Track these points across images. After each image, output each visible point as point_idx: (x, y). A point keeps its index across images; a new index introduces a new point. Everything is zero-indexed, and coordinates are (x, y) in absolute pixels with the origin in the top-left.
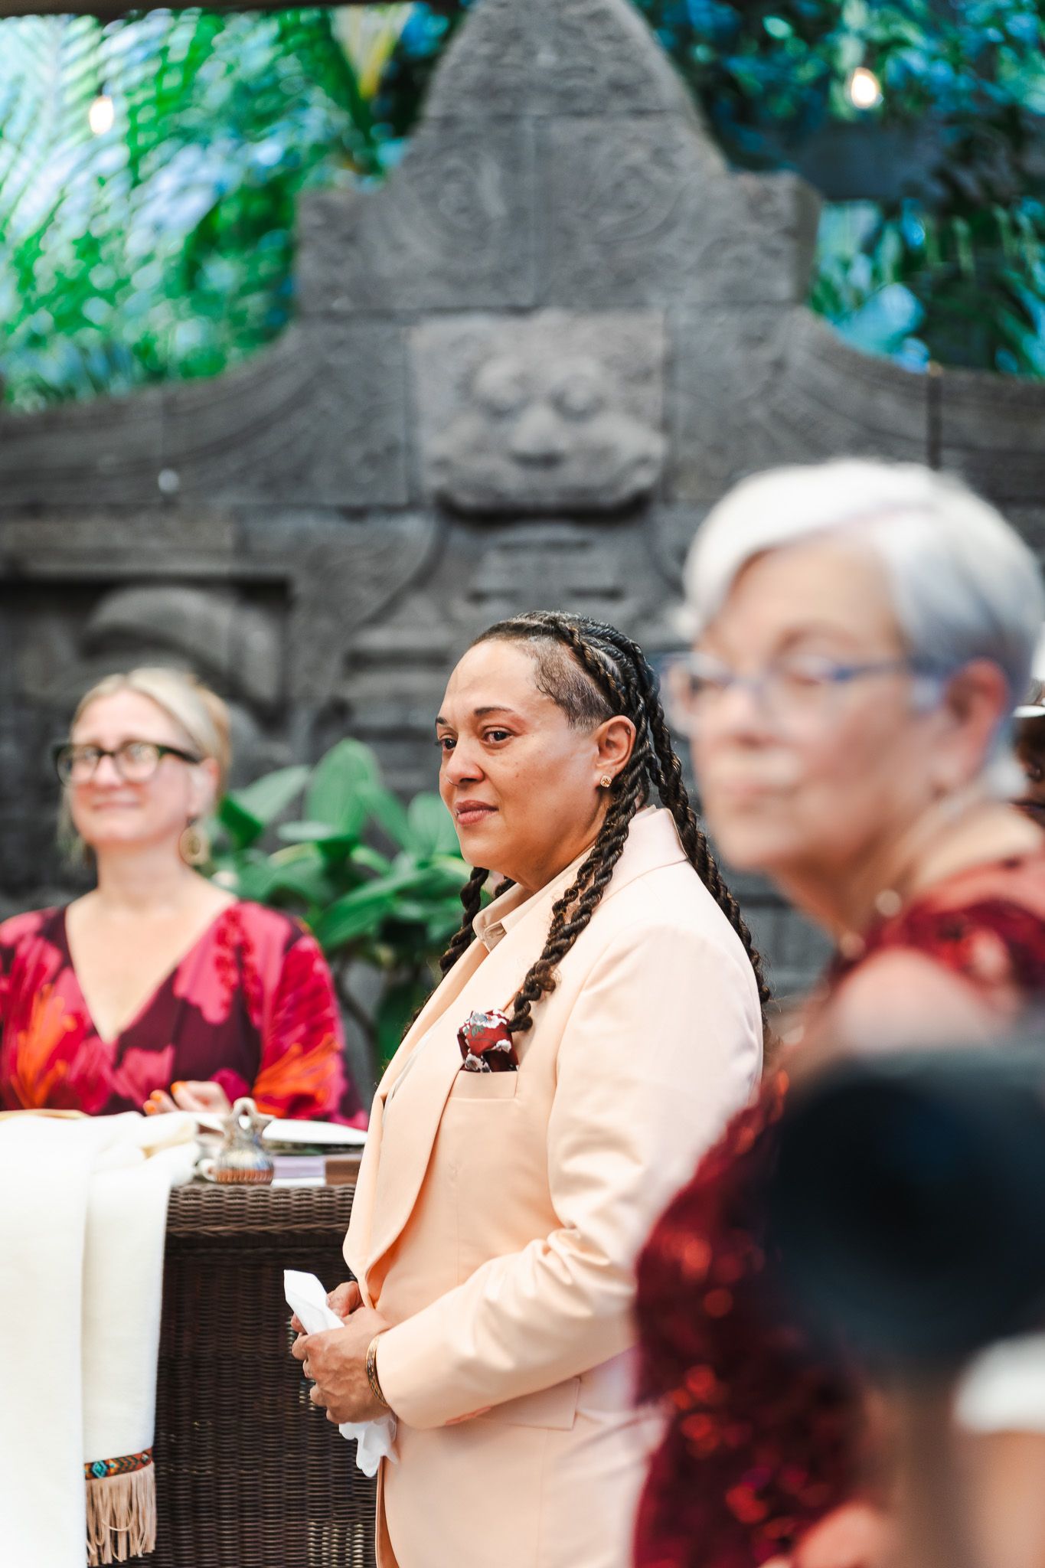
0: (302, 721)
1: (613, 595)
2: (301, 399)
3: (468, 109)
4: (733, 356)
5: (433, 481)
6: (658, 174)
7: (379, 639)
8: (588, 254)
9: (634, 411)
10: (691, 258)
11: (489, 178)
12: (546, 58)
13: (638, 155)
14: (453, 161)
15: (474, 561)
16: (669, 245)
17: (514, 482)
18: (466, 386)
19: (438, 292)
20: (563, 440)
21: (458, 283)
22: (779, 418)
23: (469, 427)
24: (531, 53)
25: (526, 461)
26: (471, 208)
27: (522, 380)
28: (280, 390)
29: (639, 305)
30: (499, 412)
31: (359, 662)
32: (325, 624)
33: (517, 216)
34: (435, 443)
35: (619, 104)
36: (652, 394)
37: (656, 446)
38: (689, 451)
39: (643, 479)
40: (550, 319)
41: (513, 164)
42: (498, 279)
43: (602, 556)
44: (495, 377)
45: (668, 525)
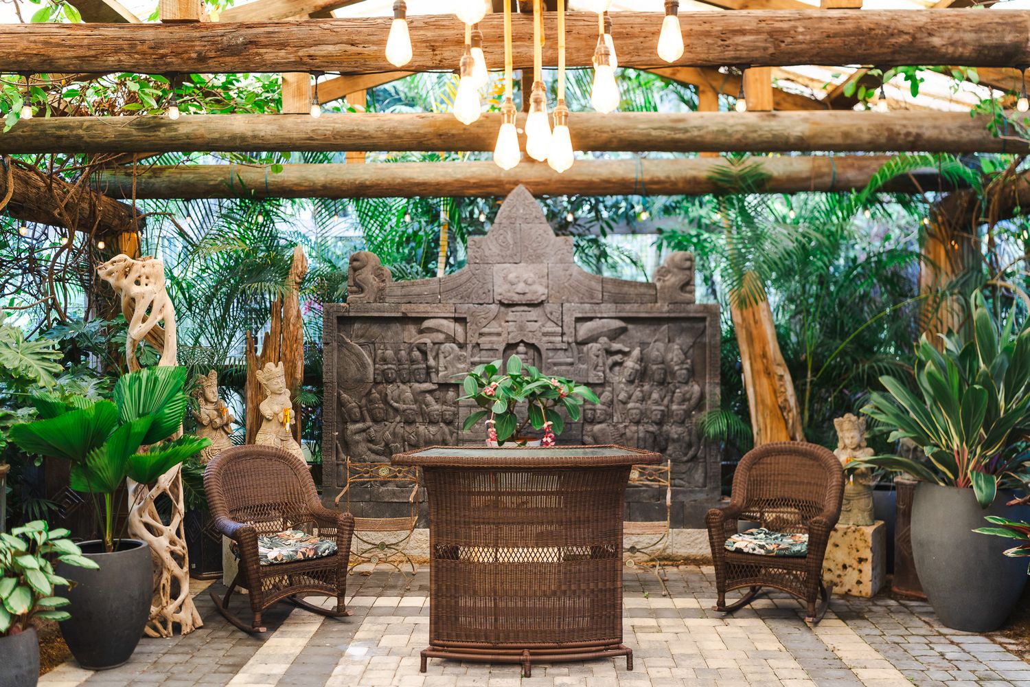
0: (469, 347)
1: (536, 321)
2: (468, 280)
3: (504, 221)
4: (562, 273)
5: (499, 298)
6: (545, 236)
7: (486, 330)
8: (530, 251)
9: (541, 284)
10: (553, 253)
11: (509, 236)
12: (521, 211)
13: (541, 232)
14: (501, 231)
15: (507, 314)
16: (548, 250)
17: (516, 298)
18: (505, 278)
19: (499, 259)
20: (526, 290)
21: (503, 257)
22: (571, 285)
23: (506, 287)
24: (518, 210)
25: (519, 294)
26: (505, 242)
27: (517, 277)
28: (464, 278)
29: (542, 262)
30: (512, 284)
31: (481, 334)
32: (474, 327)
33: (515, 243)
34: (498, 290)
35: (537, 221)
36: (544, 281)
37: (546, 291)
38: (552, 292)
39: (543, 298)
40: (522, 265)
41: (514, 233)
42: (511, 256)
43: (534, 313)
44: (511, 276)
45: (548, 307)
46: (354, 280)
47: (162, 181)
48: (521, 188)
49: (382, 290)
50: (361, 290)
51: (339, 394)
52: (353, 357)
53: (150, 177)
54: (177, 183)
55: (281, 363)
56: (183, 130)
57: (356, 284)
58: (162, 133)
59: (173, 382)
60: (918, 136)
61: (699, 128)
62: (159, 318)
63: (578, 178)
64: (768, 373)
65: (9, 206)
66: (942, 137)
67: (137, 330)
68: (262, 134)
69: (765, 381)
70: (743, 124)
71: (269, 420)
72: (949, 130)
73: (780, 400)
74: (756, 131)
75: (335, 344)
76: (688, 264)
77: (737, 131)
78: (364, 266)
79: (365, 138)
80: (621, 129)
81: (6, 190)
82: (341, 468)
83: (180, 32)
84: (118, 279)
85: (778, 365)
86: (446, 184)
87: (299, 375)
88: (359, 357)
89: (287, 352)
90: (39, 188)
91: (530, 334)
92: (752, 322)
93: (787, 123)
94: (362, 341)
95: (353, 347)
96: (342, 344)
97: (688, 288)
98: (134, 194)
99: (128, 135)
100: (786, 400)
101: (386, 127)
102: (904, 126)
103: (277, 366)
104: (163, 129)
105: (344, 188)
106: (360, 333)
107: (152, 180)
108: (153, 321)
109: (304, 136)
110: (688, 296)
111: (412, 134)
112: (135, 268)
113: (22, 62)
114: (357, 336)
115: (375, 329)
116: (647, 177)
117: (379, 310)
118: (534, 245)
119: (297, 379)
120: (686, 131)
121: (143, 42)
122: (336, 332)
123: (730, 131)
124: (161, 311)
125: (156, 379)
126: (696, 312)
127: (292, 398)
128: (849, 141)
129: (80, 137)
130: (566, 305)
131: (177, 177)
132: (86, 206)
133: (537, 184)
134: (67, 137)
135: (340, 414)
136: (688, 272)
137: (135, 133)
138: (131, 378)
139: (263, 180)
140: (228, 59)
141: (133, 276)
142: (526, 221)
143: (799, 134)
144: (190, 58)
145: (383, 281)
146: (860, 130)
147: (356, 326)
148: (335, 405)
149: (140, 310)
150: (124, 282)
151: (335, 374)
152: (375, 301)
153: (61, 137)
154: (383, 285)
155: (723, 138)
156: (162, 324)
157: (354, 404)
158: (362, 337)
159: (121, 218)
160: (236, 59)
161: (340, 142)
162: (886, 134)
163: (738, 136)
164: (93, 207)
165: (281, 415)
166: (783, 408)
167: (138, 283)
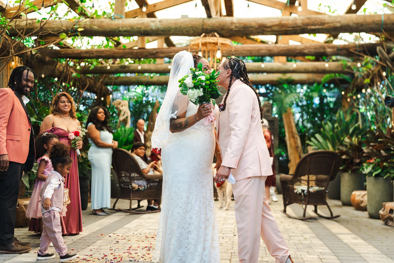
58: (126, 69)
59: (130, 131)
64: (293, 137)
67: (121, 119)
68: (152, 69)
69: (292, 140)
71: (149, 148)
73: (296, 145)
74: (281, 68)
76: (269, 105)
81: (87, 84)
83: (142, 50)
84: (117, 105)
85: (296, 135)
92: (289, 122)
98: (113, 85)
100: (298, 145)
108: (125, 116)
110: (269, 114)
112: (121, 103)
121: (134, 52)
123: (274, 68)
124: (127, 114)
126: (271, 119)
136: (269, 107)
137: (118, 68)
138: (120, 130)
139: (147, 81)
149: (122, 113)
150: (119, 106)
156: (127, 117)
163: (276, 69)
166: (297, 147)
167: (122, 106)
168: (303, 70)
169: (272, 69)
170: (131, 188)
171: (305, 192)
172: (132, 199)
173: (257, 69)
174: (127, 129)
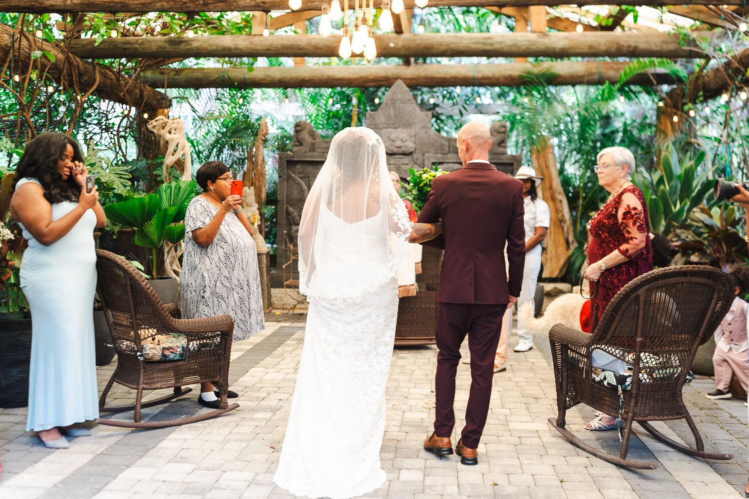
1: (407, 164)
3: (389, 102)
4: (424, 135)
6: (414, 111)
8: (405, 121)
9: (411, 141)
10: (418, 122)
11: (392, 111)
12: (399, 96)
13: (411, 109)
14: (387, 109)
16: (415, 121)
17: (395, 150)
18: (389, 138)
19: (386, 126)
20: (402, 145)
21: (388, 124)
22: (429, 142)
23: (389, 143)
24: (397, 95)
25: (397, 147)
26: (389, 114)
27: (396, 137)
29: (411, 128)
30: (393, 141)
33: (395, 116)
35: (407, 103)
36: (413, 139)
37: (414, 146)
38: (418, 146)
39: (412, 150)
40: (400, 129)
41: (395, 109)
42: (393, 124)
43: (406, 160)
44: (393, 136)
45: (415, 156)
46: (297, 138)
47: (182, 77)
48: (399, 82)
49: (313, 144)
50: (301, 144)
51: (287, 208)
52: (296, 185)
53: (175, 75)
54: (191, 78)
55: (252, 188)
56: (195, 44)
57: (298, 141)
58: (183, 46)
59: (189, 189)
60: (636, 47)
61: (500, 43)
62: (182, 153)
63: (437, 76)
64: (553, 199)
65: (96, 90)
66: (650, 48)
67: (169, 160)
68: (240, 47)
70: (527, 41)
72: (655, 44)
73: (560, 216)
74: (534, 45)
75: (285, 177)
76: (503, 129)
77: (523, 45)
78: (303, 130)
79: (300, 49)
80: (452, 43)
81: (95, 80)
82: (288, 252)
84: (159, 130)
85: (560, 193)
86: (355, 79)
87: (264, 196)
88: (299, 185)
89: (257, 182)
90: (111, 79)
91: (404, 173)
92: (544, 167)
93: (554, 39)
94: (301, 175)
95: (295, 179)
96: (289, 177)
97: (503, 145)
98: (166, 86)
99: (163, 48)
100: (563, 216)
101: (313, 43)
102: (627, 41)
103: (249, 188)
104: (183, 44)
105: (292, 81)
106: (300, 170)
107: (176, 77)
108: (178, 155)
109: (265, 48)
110: (502, 150)
111: (328, 47)
112: (168, 124)
113: (112, 6)
114: (298, 173)
115: (309, 169)
116: (480, 75)
117: (312, 157)
118: (407, 117)
119: (261, 198)
120: (492, 44)
122: (286, 170)
123: (519, 44)
124: (183, 149)
125: (180, 187)
126: (507, 159)
127: (259, 209)
128: (593, 51)
129: (136, 49)
130: (426, 155)
131: (191, 75)
132: (137, 91)
133: (411, 79)
134: (129, 49)
135: (288, 220)
136: (503, 135)
137: (167, 46)
138: (166, 186)
139: (243, 77)
140: (219, 4)
141: (167, 129)
142: (402, 102)
143: (561, 47)
144: (199, 4)
145: (315, 139)
146: (599, 44)
147: (298, 166)
148: (285, 215)
149: (171, 148)
150: (162, 132)
151: (285, 196)
152: (309, 151)
153: (125, 49)
154: (314, 141)
155: (514, 49)
156: (183, 157)
157: (296, 214)
158: (301, 173)
159: (158, 100)
160: (223, 4)
161: (286, 51)
162: (615, 46)
163: (523, 48)
164: (142, 92)
165: (252, 218)
166: (562, 221)
167: (170, 132)
168: (586, 50)
169: (515, 45)
170: (141, 359)
171: (629, 380)
172: (144, 389)
173: (480, 47)
174: (183, 186)
